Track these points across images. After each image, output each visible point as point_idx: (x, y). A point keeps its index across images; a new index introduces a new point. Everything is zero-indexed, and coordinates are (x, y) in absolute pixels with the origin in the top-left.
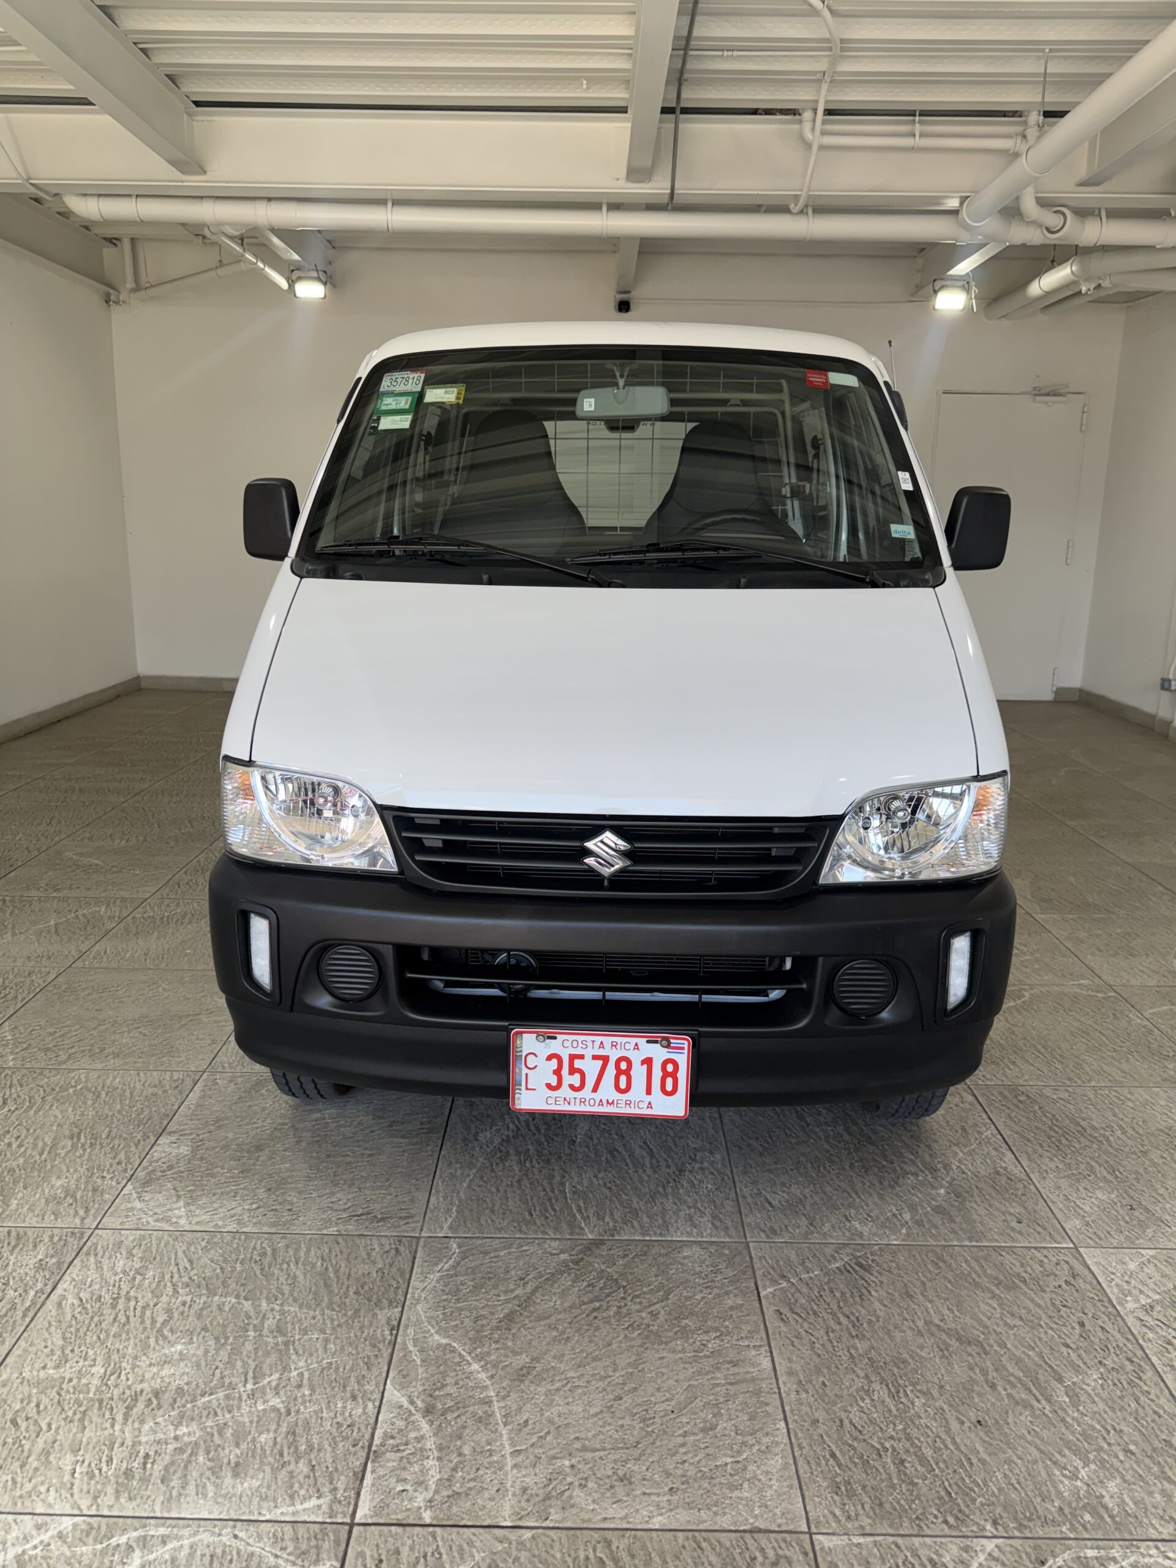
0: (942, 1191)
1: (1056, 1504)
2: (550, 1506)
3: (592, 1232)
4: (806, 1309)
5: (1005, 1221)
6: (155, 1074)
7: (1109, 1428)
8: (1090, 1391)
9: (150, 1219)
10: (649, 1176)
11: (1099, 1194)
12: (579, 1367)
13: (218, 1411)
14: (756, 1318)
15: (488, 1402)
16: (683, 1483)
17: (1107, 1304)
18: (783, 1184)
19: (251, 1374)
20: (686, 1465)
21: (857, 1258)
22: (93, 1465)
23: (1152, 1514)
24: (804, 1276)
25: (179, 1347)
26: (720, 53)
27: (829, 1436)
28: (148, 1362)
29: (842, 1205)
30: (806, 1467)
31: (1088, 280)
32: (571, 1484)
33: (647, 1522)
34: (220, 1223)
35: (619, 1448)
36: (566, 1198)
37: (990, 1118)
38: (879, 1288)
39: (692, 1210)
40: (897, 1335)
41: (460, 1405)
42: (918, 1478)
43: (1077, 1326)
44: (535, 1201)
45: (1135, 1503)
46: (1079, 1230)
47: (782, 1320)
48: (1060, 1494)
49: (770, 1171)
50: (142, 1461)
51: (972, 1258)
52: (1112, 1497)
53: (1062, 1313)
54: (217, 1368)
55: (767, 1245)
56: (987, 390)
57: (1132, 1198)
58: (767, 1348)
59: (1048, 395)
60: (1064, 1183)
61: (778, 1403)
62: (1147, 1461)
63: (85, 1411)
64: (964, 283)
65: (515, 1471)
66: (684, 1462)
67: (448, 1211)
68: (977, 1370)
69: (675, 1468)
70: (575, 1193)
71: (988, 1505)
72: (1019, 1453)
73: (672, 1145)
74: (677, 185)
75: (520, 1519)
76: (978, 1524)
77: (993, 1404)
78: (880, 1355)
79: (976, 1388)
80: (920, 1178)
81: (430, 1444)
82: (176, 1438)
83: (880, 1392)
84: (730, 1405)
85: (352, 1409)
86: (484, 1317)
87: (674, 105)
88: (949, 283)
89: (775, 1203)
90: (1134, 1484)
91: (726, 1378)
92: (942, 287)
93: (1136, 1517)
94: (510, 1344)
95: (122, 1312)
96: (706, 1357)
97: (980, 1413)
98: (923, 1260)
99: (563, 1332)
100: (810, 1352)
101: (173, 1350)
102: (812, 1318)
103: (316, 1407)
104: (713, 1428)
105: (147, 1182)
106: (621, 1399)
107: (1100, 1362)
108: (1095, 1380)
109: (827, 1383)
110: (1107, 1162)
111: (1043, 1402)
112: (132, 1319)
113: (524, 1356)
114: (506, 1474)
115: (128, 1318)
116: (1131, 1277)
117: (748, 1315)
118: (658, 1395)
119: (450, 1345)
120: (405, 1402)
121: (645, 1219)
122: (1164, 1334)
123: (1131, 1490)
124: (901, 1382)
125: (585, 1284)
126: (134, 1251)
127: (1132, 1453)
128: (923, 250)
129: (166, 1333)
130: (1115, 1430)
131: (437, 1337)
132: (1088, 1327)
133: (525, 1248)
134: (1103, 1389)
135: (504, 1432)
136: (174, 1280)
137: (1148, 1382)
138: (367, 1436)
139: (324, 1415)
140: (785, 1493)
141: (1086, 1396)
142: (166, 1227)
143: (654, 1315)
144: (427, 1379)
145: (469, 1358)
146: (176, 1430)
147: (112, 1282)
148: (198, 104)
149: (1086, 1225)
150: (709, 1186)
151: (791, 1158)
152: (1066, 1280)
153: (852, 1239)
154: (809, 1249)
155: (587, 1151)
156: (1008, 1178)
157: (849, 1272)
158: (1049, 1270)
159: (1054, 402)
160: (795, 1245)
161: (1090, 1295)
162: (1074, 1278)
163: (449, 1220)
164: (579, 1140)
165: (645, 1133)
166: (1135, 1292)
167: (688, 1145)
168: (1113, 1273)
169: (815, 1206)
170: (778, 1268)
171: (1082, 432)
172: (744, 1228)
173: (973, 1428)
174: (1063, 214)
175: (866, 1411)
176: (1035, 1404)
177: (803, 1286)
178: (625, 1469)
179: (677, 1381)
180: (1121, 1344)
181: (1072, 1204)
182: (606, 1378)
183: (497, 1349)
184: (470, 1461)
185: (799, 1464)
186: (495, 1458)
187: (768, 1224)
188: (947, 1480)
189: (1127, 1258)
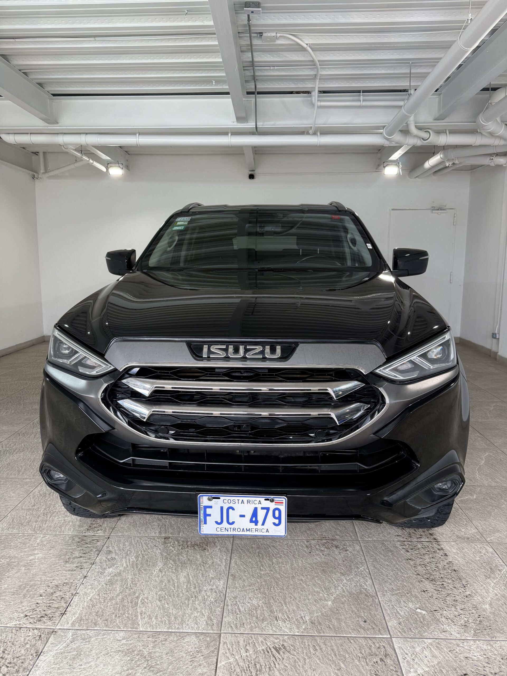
0: (330, 603)
3: (143, 626)
5: (358, 621)
11: (410, 605)
17: (399, 674)
18: (250, 598)
21: (274, 643)
24: (244, 655)
26: (269, 68)
29: (276, 610)
31: (448, 160)
36: (137, 606)
37: (365, 559)
38: (281, 662)
39: (199, 614)
46: (395, 627)
51: (335, 644)
55: (230, 635)
56: (411, 208)
59: (438, 210)
60: (394, 599)
64: (396, 163)
67: (75, 613)
70: (142, 603)
74: (258, 123)
80: (321, 595)
87: (254, 91)
88: (390, 163)
89: (242, 609)
92: (387, 165)
98: (309, 645)
116: (416, 656)
125: (129, 658)
128: (380, 150)
133: (105, 636)
148: (54, 95)
149: (400, 624)
150: (212, 599)
151: (258, 583)
152: (381, 658)
153: (275, 632)
154: (252, 637)
155: (157, 579)
156: (366, 595)
157: (268, 652)
158: (373, 651)
159: (441, 213)
160: (245, 635)
161: (392, 668)
162: (386, 657)
163: (74, 618)
164: (155, 573)
165: (189, 569)
166: (416, 666)
167: (209, 575)
168: (407, 654)
169: (262, 612)
170: (231, 649)
171: (454, 225)
172: (221, 625)
174: (429, 132)
177: (241, 661)
181: (395, 611)
187: (235, 622)
189: (417, 645)
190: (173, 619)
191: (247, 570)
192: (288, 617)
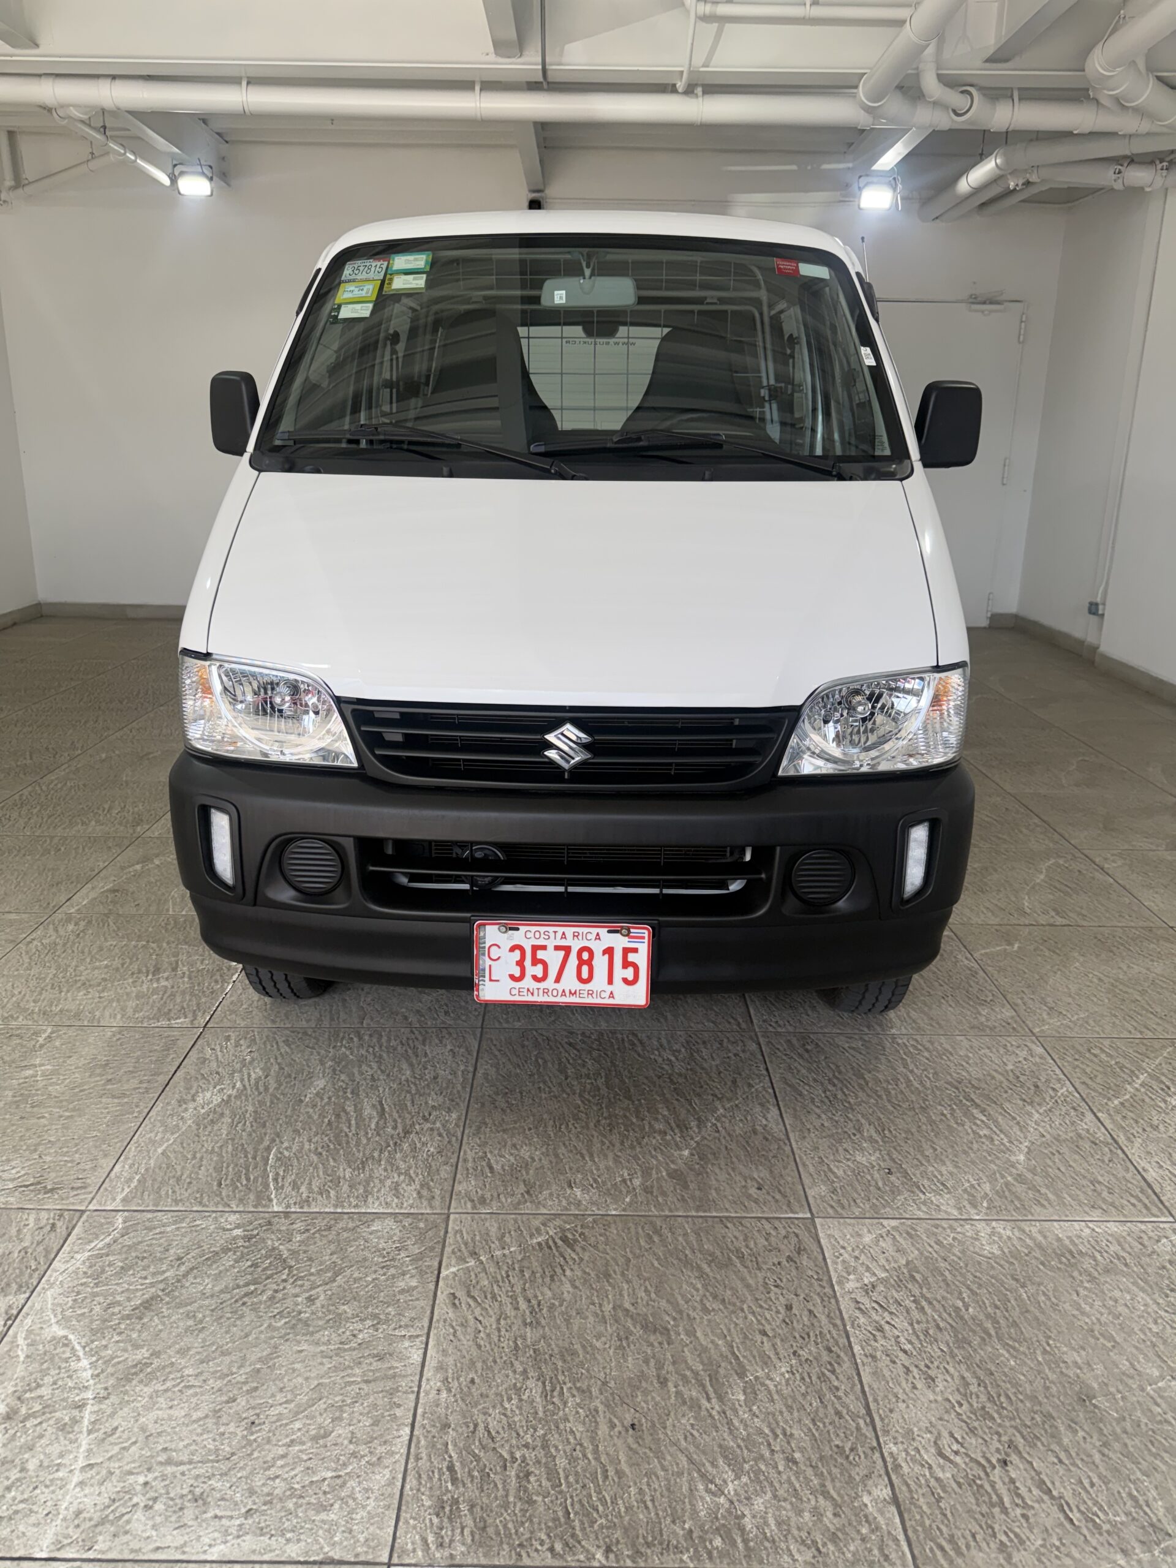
0: (686, 1153)
1: (687, 1526)
2: (100, 1533)
3: (279, 1203)
4: (485, 1292)
5: (744, 1187)
7: (779, 1432)
8: (772, 1387)
10: (369, 1139)
11: (859, 1156)
12: (202, 1362)
14: (425, 1303)
15: (80, 1406)
16: (265, 1504)
17: (824, 1284)
18: (514, 1146)
20: (277, 1481)
21: (563, 1230)
23: (794, 1537)
24: (497, 1253)
27: (455, 1445)
29: (571, 1169)
30: (415, 1482)
31: (1014, 172)
32: (134, 1506)
33: (205, 1552)
35: (209, 1461)
36: (266, 1164)
37: (767, 1070)
38: (576, 1267)
39: (402, 1178)
40: (577, 1322)
41: (48, 1410)
42: (538, 1494)
43: (782, 1310)
44: (230, 1169)
45: (779, 1524)
46: (822, 1197)
47: (454, 1304)
48: (695, 1512)
49: (504, 1131)
51: (693, 1231)
52: (754, 1517)
53: (772, 1295)
55: (469, 1217)
56: (921, 297)
57: (893, 1160)
58: (424, 1339)
59: (984, 303)
60: (824, 1143)
61: (413, 1404)
62: (810, 1472)
64: (891, 178)
65: (78, 1489)
66: (277, 1477)
67: (130, 1180)
68: (652, 1363)
69: (264, 1485)
70: (279, 1159)
71: (608, 1528)
72: (666, 1463)
73: (409, 1104)
74: (548, 60)
75: (59, 1550)
76: (588, 1551)
77: (656, 1404)
78: (549, 1345)
79: (644, 1384)
80: (668, 1137)
83: (533, 1388)
84: (357, 1408)
86: (119, 1303)
88: (875, 180)
89: (497, 1167)
90: (785, 1500)
91: (364, 1374)
92: (867, 184)
93: (774, 1541)
94: (135, 1335)
96: (350, 1349)
97: (637, 1415)
98: (636, 1232)
99: (201, 1322)
100: (471, 1343)
102: (488, 1303)
104: (325, 1436)
106: (234, 1400)
107: (795, 1353)
108: (783, 1374)
109: (477, 1380)
110: (880, 1119)
111: (714, 1401)
113: (144, 1351)
114: (67, 1493)
116: (862, 1251)
117: (418, 1299)
118: (279, 1396)
119: (66, 1337)
121: (345, 1188)
122: (877, 1318)
123: (779, 1508)
124: (561, 1378)
125: (249, 1263)
127: (795, 1463)
130: (785, 1434)
131: (55, 1328)
132: (795, 1311)
133: (198, 1222)
134: (787, 1384)
135: (84, 1443)
137: (841, 1377)
140: (378, 1515)
141: (766, 1392)
143: (311, 1300)
144: (24, 1378)
145: (81, 1353)
149: (833, 1192)
150: (432, 1149)
151: (534, 1116)
152: (789, 1257)
153: (566, 1210)
154: (516, 1221)
155: (311, 1110)
156: (764, 1138)
157: (550, 1247)
158: (773, 1244)
159: (991, 311)
160: (501, 1217)
161: (810, 1273)
162: (799, 1253)
163: (127, 1190)
164: (307, 1099)
165: (384, 1090)
166: (861, 1269)
167: (426, 1103)
168: (844, 1248)
169: (541, 1172)
170: (471, 1244)
171: (1019, 342)
172: (451, 1198)
173: (623, 1433)
174: (970, 94)
175: (509, 1413)
176: (704, 1403)
177: (492, 1264)
178: (205, 1486)
179: (307, 1379)
180: (825, 1331)
181: (825, 1168)
182: (228, 1375)
183: (117, 1342)
184: (31, 1477)
185: (408, 1479)
186: (60, 1474)
187: (480, 1192)
188: (572, 1497)
189: (866, 1230)
192: (595, 1181)
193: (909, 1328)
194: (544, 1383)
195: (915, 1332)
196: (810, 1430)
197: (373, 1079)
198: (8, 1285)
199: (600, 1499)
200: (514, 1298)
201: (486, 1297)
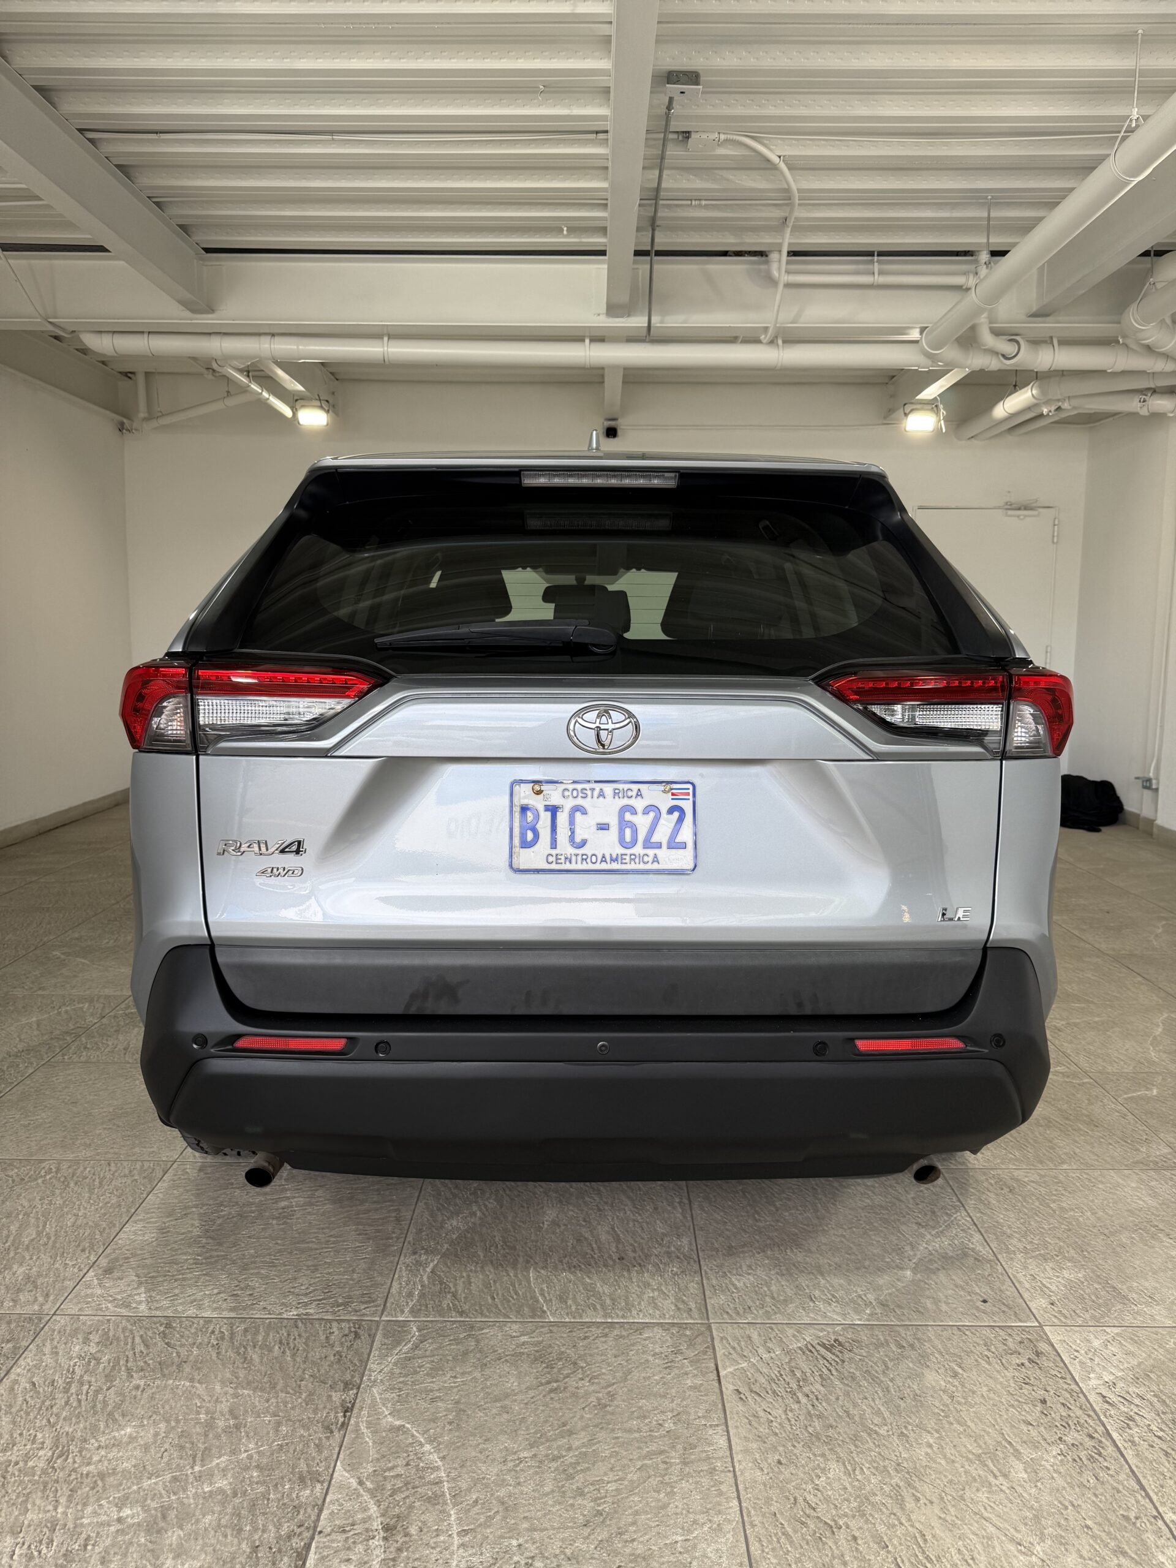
0: (908, 1273)
3: (553, 1314)
4: (765, 1389)
5: (970, 1300)
6: (125, 1164)
7: (1067, 1503)
8: (1049, 1467)
9: (109, 1305)
10: (614, 1260)
11: (1067, 1274)
12: (532, 1447)
13: (163, 1492)
14: (714, 1397)
15: (438, 1483)
16: (631, 1562)
17: (1069, 1381)
18: (749, 1266)
19: (199, 1455)
20: (635, 1543)
21: (818, 1337)
22: (33, 1547)
24: (765, 1356)
25: (129, 1430)
26: (689, 202)
27: (782, 1514)
28: (96, 1445)
29: (807, 1286)
30: (757, 1544)
31: (1047, 402)
32: (517, 1563)
34: (180, 1308)
35: (568, 1527)
36: (529, 1283)
37: (959, 1201)
38: (840, 1367)
39: (656, 1293)
40: (856, 1413)
41: (410, 1486)
42: (870, 1554)
43: (1039, 1404)
44: (498, 1285)
46: (1044, 1309)
47: (741, 1398)
49: (736, 1254)
50: (82, 1542)
51: (936, 1337)
53: (1025, 1391)
54: (166, 1450)
55: (729, 1326)
56: (960, 505)
57: (1099, 1277)
58: (724, 1427)
59: (1019, 509)
60: (1032, 1265)
61: (732, 1482)
62: (1104, 1535)
63: (30, 1493)
64: (932, 405)
65: (461, 1550)
66: (634, 1540)
67: (410, 1295)
68: (936, 1447)
69: (624, 1546)
70: (538, 1277)
72: (975, 1529)
73: (639, 1230)
74: (654, 319)
77: (950, 1481)
78: (838, 1433)
79: (933, 1465)
80: (888, 1260)
81: (376, 1525)
82: (120, 1520)
83: (835, 1470)
84: (684, 1484)
85: (300, 1490)
86: (440, 1398)
87: (649, 248)
88: (918, 406)
89: (739, 1285)
91: (680, 1457)
92: (912, 410)
94: (464, 1425)
95: (74, 1396)
96: (661, 1437)
97: (936, 1490)
99: (519, 1413)
100: (767, 1431)
101: (123, 1432)
102: (770, 1398)
103: (261, 1489)
104: (664, 1507)
105: (108, 1271)
106: (573, 1478)
107: (1060, 1439)
108: (1055, 1457)
109: (784, 1461)
110: (1076, 1242)
111: (1001, 1478)
112: (83, 1403)
113: (477, 1437)
114: (452, 1554)
115: (79, 1401)
116: (1094, 1354)
117: (706, 1395)
118: (611, 1475)
119: (404, 1426)
120: (354, 1482)
122: (1126, 1410)
124: (858, 1460)
125: (544, 1365)
126: (91, 1337)
127: (1090, 1529)
128: (893, 377)
129: (117, 1416)
130: (1073, 1505)
131: (390, 1419)
132: (1049, 1404)
133: (484, 1331)
134: (1062, 1465)
135: (452, 1512)
136: (129, 1365)
137: (1108, 1459)
138: (313, 1518)
139: (272, 1496)
141: (1045, 1472)
142: (124, 1312)
143: (611, 1395)
144: (378, 1460)
145: (421, 1439)
146: (119, 1512)
147: (66, 1367)
148: (208, 250)
149: (1052, 1304)
151: (758, 1241)
152: (1029, 1359)
153: (815, 1320)
154: (772, 1329)
155: (553, 1237)
156: (976, 1259)
157: (811, 1351)
158: (1011, 1347)
159: (1025, 516)
160: (758, 1326)
161: (1053, 1373)
162: (1038, 1356)
163: (411, 1304)
164: (546, 1226)
165: (613, 1219)
166: (1097, 1369)
167: (655, 1230)
168: (1077, 1351)
169: (781, 1288)
170: (738, 1349)
171: (1053, 542)
172: (707, 1310)
173: (928, 1504)
174: (1017, 342)
175: (821, 1488)
176: (991, 1479)
177: (762, 1364)
178: (573, 1548)
179: (631, 1460)
180: (1082, 1421)
181: (1039, 1284)
182: (560, 1458)
183: (450, 1430)
184: (416, 1541)
185: (750, 1543)
186: (442, 1538)
187: (732, 1306)
188: (900, 1556)
189: (1092, 1336)
190: (608, 1301)
191: (730, 1221)
192: (833, 1296)
193: (1157, 1418)
194: (844, 1464)
195: (1164, 1422)
196: (1093, 1502)
197: (599, 1210)
198: (335, 1383)
199: (926, 1558)
200: (793, 1393)
201: (767, 1392)
